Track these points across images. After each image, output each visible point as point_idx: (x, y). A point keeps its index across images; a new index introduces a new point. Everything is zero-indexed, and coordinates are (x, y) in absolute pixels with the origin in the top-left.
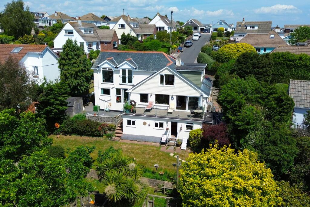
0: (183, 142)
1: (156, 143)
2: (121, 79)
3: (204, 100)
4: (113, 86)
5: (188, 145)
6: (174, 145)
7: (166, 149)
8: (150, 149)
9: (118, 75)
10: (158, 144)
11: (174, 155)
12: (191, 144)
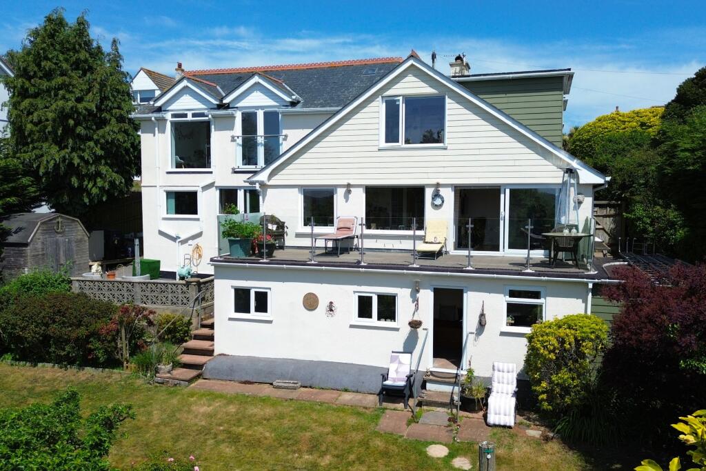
0: (496, 387)
1: (359, 396)
2: (239, 151)
3: (580, 197)
4: (207, 179)
5: (525, 398)
6: (451, 404)
7: (409, 424)
8: (324, 424)
9: (227, 134)
10: (372, 400)
11: (451, 455)
12: (544, 396)
